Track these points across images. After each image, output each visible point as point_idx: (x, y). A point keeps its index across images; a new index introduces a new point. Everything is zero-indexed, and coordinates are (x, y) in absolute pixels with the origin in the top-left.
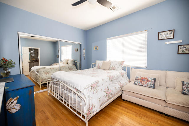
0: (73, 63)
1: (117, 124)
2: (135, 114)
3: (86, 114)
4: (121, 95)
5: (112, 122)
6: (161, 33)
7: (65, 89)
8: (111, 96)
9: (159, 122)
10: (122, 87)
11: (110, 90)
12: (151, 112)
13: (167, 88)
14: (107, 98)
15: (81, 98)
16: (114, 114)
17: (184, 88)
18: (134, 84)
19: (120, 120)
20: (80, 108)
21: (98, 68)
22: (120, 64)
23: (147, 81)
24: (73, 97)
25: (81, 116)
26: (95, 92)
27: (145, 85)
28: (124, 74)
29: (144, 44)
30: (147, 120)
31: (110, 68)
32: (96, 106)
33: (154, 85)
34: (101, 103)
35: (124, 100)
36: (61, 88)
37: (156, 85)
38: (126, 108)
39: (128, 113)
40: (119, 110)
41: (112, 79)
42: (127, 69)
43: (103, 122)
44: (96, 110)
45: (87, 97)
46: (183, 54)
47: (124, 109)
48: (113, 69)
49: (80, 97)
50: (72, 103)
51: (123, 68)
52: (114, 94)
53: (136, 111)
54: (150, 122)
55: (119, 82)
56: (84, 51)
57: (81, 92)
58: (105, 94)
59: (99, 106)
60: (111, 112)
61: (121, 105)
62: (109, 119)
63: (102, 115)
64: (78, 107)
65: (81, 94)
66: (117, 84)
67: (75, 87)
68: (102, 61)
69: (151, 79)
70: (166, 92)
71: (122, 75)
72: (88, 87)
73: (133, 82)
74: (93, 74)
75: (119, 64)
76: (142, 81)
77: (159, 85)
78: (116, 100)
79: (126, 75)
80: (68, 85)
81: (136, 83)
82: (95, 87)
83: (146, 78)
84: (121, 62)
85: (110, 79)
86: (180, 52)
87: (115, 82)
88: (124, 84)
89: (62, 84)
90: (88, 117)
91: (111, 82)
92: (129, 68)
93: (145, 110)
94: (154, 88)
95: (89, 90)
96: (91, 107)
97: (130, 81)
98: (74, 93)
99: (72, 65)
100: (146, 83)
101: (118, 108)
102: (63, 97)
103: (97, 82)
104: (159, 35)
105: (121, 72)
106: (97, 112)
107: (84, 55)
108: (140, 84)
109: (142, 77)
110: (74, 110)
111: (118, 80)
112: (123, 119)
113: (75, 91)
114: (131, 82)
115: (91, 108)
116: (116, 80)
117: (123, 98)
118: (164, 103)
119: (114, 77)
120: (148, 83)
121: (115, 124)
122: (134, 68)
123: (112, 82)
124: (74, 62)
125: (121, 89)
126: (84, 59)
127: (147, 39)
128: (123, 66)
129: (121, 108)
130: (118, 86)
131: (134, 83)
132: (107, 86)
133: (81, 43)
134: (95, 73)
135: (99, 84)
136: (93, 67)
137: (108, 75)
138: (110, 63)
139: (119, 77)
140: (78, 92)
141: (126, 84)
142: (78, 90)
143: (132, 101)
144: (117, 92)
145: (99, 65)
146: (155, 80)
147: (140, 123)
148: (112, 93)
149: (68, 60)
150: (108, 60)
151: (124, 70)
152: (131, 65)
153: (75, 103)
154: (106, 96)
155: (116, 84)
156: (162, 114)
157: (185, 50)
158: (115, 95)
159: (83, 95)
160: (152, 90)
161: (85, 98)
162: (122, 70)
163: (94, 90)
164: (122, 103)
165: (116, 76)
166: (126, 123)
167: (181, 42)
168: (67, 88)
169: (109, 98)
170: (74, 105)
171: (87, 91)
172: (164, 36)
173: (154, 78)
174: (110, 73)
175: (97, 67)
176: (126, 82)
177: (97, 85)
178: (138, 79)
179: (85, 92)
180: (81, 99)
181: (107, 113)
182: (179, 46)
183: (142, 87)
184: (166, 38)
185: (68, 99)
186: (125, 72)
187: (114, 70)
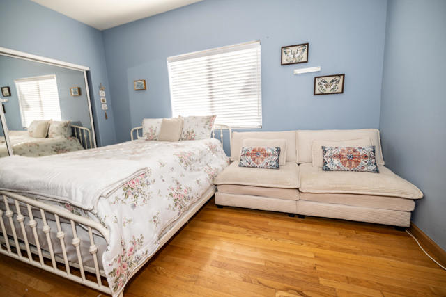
0: (69, 133)
1: (206, 266)
2: (245, 230)
3: (113, 273)
4: (214, 196)
5: (194, 268)
6: (287, 50)
7: (26, 215)
8: (187, 204)
9: (291, 234)
10: (213, 177)
11: (183, 188)
12: (275, 218)
13: (299, 164)
14: (177, 211)
15: (89, 229)
16: (199, 244)
17: (326, 159)
18: (240, 166)
19: (214, 256)
20: (93, 260)
21: (151, 138)
22: (206, 124)
23: (265, 155)
24: (60, 235)
25: (97, 282)
26: (140, 200)
27: (262, 164)
28: (216, 146)
29: (255, 74)
30: (271, 237)
31: (183, 137)
32: (144, 241)
33: (278, 161)
34: (159, 228)
35: (220, 207)
36: (9, 213)
37: (282, 161)
38: (226, 223)
39: (231, 232)
40: (210, 232)
41: (187, 161)
42: (222, 135)
43: (170, 276)
44: (147, 252)
45: (108, 222)
46: (322, 94)
47: (222, 226)
48: (189, 137)
49: (86, 226)
50: (62, 253)
51: (214, 135)
52: (195, 197)
53: (247, 224)
54: (276, 240)
55: (206, 167)
56: (102, 93)
57: (86, 211)
58: (171, 202)
59: (156, 236)
60: (191, 241)
61: (215, 219)
62: (188, 262)
63: (169, 258)
64: (85, 260)
65: (88, 217)
66: (202, 172)
67: (65, 198)
68: (160, 120)
69: (273, 151)
70: (298, 172)
71: (212, 148)
72: (114, 191)
73: (236, 163)
74: (133, 154)
75: (204, 123)
76: (255, 156)
77: (286, 161)
78: (202, 211)
79: (220, 148)
80: (37, 199)
81: (244, 162)
82: (140, 187)
83: (263, 150)
84: (208, 118)
85: (182, 161)
86: (317, 92)
87: (196, 168)
88: (218, 169)
89: (11, 201)
90: (122, 279)
91: (186, 169)
92: (226, 132)
93: (264, 216)
94: (278, 167)
95: (116, 198)
96: (128, 246)
97: (231, 162)
98: (64, 220)
99: (64, 139)
100: (263, 160)
101: (208, 228)
102: (23, 242)
103: (144, 172)
104: (283, 53)
105: (210, 143)
106: (150, 255)
107: (105, 107)
108: (253, 164)
109: (254, 147)
110: (72, 273)
111: (203, 163)
112: (220, 251)
113: (66, 213)
114: (233, 163)
115: (131, 250)
116: (198, 162)
117: (218, 202)
118: (296, 195)
119: (194, 154)
120: (267, 159)
121: (204, 269)
122: (238, 131)
123: (189, 168)
124: (73, 128)
125: (211, 181)
126: (106, 117)
127: (260, 63)
128: (214, 128)
129: (214, 225)
130: (203, 177)
131: (239, 163)
132: (176, 181)
133: (88, 69)
134: (140, 150)
135: (149, 179)
136: (135, 138)
137: (179, 150)
138: (182, 122)
139: (205, 155)
140: (79, 214)
141: (223, 169)
142: (75, 208)
143: (237, 205)
144: (203, 191)
145: (151, 131)
146: (279, 151)
147: (256, 248)
148: (190, 195)
149: (48, 126)
150: (177, 116)
151: (216, 137)
152: (231, 124)
153: (72, 251)
154: (176, 205)
155: (198, 172)
156: (293, 217)
157: (325, 87)
158: (199, 199)
159: (97, 220)
160: (275, 172)
161: (104, 225)
162: (212, 137)
163: (136, 197)
164: (217, 213)
165: (197, 153)
166: (227, 259)
167: (319, 70)
168: (36, 210)
169: (182, 210)
170: (71, 257)
171: (110, 203)
172: (292, 56)
173: (277, 148)
174: (183, 146)
175: (145, 137)
176: (222, 165)
177: (144, 181)
178: (247, 154)
179: (103, 208)
180: (91, 231)
181: (182, 249)
182: (315, 78)
183: (255, 169)
184: (294, 61)
185: (47, 245)
186: (218, 141)
187: (193, 139)
